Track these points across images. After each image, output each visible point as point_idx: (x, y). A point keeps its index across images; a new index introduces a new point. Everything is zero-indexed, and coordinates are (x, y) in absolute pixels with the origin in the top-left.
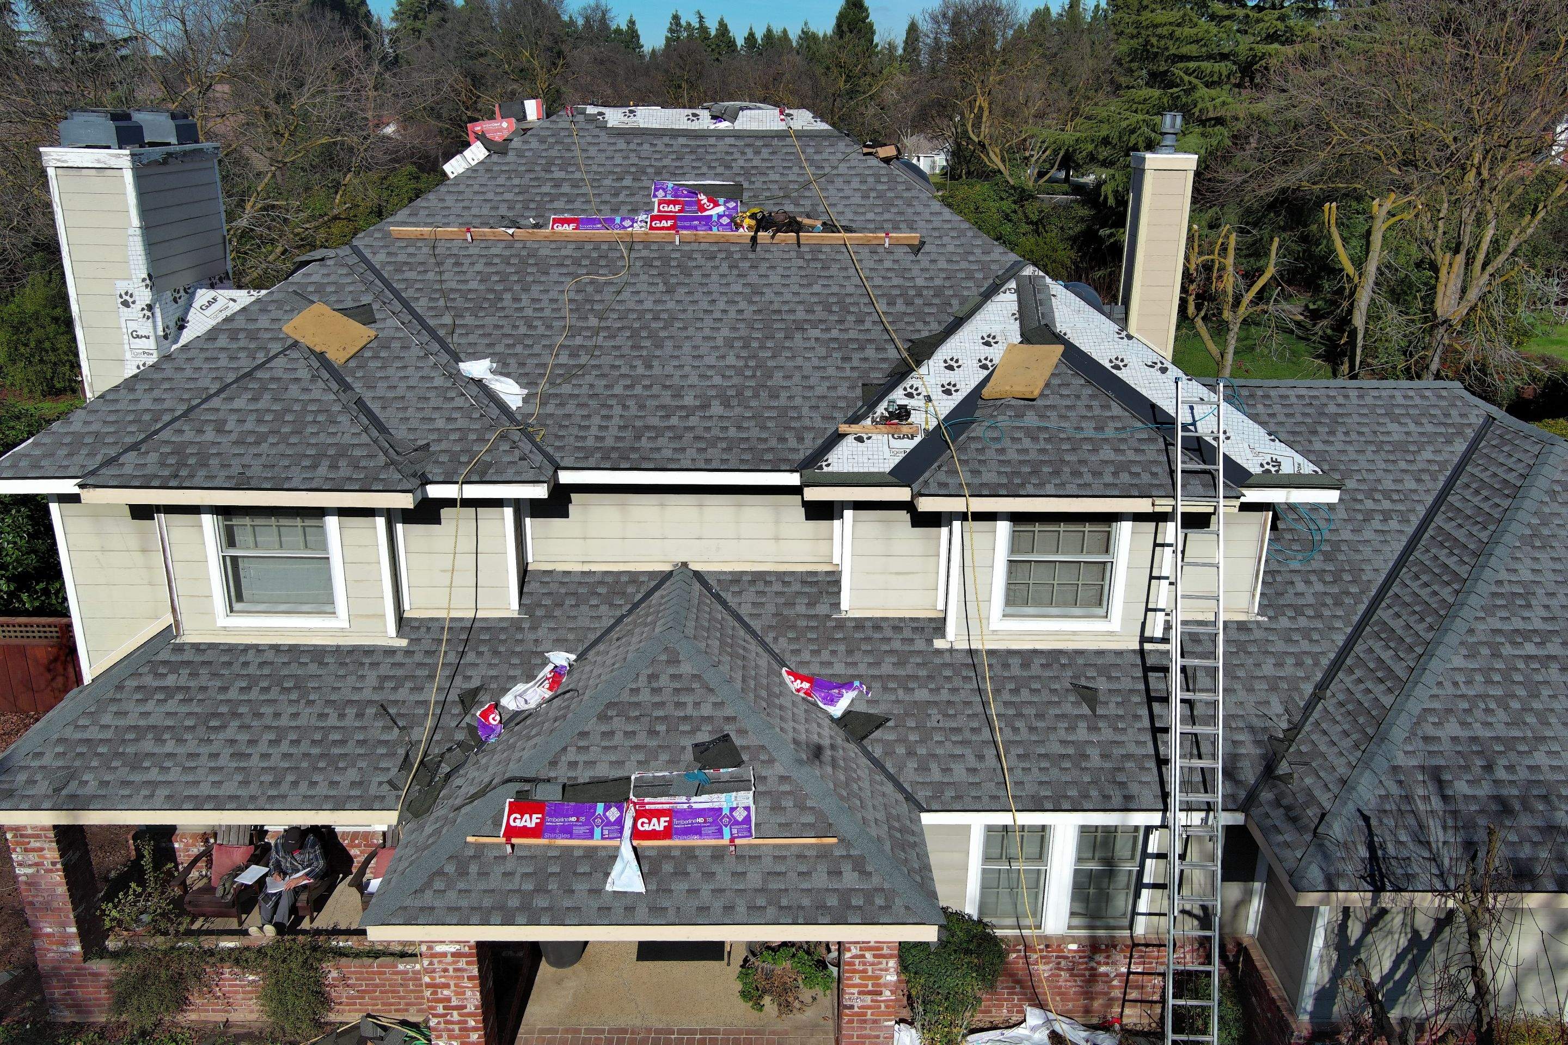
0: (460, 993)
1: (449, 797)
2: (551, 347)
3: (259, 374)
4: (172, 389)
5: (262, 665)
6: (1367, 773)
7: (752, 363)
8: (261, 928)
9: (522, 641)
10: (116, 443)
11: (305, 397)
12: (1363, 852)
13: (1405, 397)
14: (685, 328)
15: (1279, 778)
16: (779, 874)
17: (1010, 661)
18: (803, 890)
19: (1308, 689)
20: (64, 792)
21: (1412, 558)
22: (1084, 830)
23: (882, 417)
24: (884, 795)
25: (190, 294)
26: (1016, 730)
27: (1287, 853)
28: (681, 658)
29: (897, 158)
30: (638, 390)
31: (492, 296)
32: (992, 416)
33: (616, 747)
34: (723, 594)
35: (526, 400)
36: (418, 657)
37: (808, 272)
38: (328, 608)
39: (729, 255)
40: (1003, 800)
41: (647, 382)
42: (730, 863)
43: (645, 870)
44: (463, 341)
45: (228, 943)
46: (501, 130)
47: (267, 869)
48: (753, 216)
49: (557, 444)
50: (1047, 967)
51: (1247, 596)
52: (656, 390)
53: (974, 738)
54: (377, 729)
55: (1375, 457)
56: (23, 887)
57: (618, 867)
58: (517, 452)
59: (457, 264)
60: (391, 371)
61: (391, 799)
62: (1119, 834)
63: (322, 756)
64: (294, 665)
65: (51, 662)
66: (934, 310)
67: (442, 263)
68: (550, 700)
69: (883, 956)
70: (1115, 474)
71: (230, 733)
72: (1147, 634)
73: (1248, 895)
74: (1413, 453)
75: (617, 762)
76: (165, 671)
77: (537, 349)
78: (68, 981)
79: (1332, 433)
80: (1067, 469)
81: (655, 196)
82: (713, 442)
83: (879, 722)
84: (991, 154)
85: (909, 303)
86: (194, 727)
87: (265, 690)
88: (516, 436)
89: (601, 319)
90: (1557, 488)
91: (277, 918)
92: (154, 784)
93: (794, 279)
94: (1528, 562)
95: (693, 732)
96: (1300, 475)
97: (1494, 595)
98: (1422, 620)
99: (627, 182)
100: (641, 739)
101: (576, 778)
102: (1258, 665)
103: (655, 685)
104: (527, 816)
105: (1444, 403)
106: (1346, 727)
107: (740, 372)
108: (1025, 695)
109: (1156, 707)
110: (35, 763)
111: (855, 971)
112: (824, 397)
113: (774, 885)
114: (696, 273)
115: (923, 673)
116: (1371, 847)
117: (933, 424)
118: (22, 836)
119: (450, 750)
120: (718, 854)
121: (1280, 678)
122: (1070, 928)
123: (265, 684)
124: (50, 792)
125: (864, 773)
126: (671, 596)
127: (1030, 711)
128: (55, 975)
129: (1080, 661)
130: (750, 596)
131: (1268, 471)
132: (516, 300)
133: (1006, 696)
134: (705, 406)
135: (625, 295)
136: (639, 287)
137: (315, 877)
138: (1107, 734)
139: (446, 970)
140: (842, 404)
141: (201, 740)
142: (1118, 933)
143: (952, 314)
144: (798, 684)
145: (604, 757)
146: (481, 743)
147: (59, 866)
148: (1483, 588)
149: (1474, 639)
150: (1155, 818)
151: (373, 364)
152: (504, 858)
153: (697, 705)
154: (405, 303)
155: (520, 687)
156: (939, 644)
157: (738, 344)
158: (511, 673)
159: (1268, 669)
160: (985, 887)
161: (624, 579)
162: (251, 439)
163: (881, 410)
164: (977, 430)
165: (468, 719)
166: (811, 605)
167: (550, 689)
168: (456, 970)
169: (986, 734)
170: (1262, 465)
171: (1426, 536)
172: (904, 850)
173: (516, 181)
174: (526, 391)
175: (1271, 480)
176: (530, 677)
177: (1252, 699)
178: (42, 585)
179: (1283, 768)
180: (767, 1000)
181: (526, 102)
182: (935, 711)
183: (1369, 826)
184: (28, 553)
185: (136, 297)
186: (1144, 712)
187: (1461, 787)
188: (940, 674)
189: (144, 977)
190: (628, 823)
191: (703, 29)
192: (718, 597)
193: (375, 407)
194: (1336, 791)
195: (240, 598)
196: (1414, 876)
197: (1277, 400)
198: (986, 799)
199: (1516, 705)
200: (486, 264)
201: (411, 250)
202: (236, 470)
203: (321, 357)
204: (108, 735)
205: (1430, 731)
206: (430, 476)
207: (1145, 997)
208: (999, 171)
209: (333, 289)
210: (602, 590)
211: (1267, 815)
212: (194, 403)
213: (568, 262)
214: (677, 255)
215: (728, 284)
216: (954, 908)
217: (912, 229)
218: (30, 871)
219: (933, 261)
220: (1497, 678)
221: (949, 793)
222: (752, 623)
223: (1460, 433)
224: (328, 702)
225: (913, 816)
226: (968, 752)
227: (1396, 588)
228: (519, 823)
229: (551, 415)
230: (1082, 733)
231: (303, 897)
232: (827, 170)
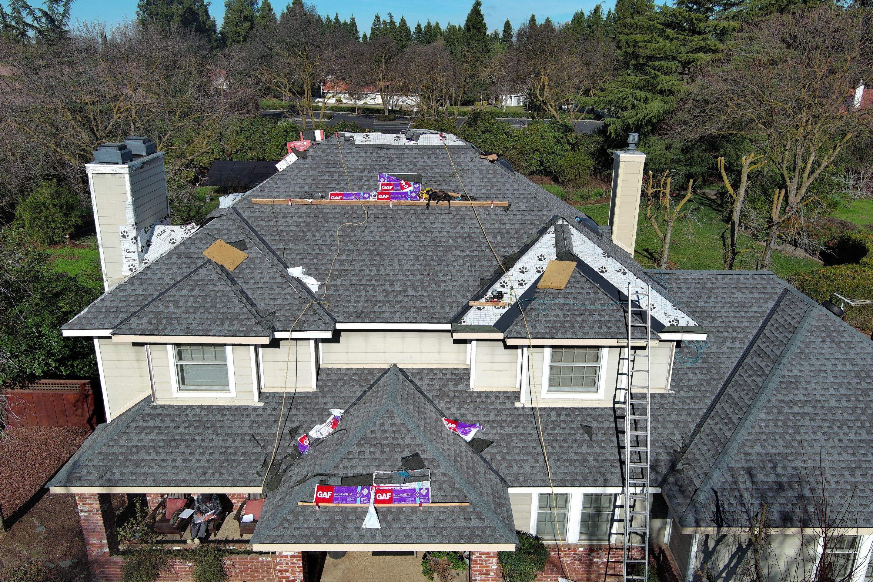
0: (294, 574)
1: (287, 481)
2: (331, 260)
3: (194, 277)
4: (151, 284)
5: (195, 415)
6: (717, 470)
7: (427, 268)
8: (193, 540)
9: (318, 403)
10: (127, 312)
11: (216, 289)
12: (714, 509)
13: (745, 279)
14: (395, 250)
15: (677, 471)
16: (442, 520)
17: (551, 413)
18: (453, 528)
19: (693, 427)
20: (104, 478)
21: (745, 362)
22: (586, 495)
23: (490, 297)
24: (491, 480)
25: (153, 229)
26: (553, 447)
27: (678, 508)
28: (395, 415)
29: (497, 160)
30: (373, 282)
31: (302, 234)
32: (542, 298)
33: (365, 459)
34: (414, 380)
35: (320, 287)
36: (269, 412)
37: (454, 221)
38: (227, 388)
39: (416, 212)
40: (547, 481)
41: (377, 278)
42: (419, 515)
43: (380, 518)
44: (289, 257)
45: (177, 547)
46: (303, 146)
47: (193, 511)
48: (427, 193)
49: (335, 310)
50: (569, 559)
51: (665, 381)
52: (382, 282)
53: (534, 451)
54: (251, 447)
55: (730, 310)
56: (82, 521)
57: (368, 516)
58: (317, 316)
59: (284, 217)
60: (255, 275)
61: (258, 482)
62: (603, 496)
63: (225, 460)
64: (210, 416)
65: (76, 402)
66: (515, 241)
67: (277, 217)
68: (333, 434)
69: (490, 557)
70: (600, 327)
71: (181, 449)
72: (617, 400)
73: (665, 524)
74: (748, 307)
75: (366, 466)
76: (149, 419)
77: (324, 261)
78: (102, 566)
79: (709, 297)
80: (577, 325)
81: (380, 181)
82: (409, 309)
83: (489, 444)
84: (549, 107)
85: (503, 237)
86: (164, 446)
87: (197, 428)
88: (316, 307)
89: (355, 245)
90: (814, 329)
91: (199, 535)
92: (146, 474)
93: (447, 225)
94: (798, 366)
95: (401, 452)
96: (688, 327)
97: (781, 383)
98: (747, 394)
99: (366, 173)
100: (377, 455)
101: (347, 474)
102: (669, 415)
103: (383, 429)
104: (325, 493)
105: (764, 282)
106: (709, 447)
107: (422, 273)
108: (558, 430)
109: (620, 435)
110: (90, 464)
111: (477, 564)
112: (462, 286)
113: (440, 525)
114: (400, 221)
115: (509, 419)
116: (717, 506)
117: (514, 301)
118: (83, 498)
119: (285, 457)
120: (414, 510)
121: (680, 421)
122: (580, 540)
123: (197, 425)
124: (98, 477)
125: (481, 469)
126: (389, 382)
127: (560, 438)
128: (96, 563)
129: (585, 413)
130: (426, 381)
131: (673, 325)
132: (314, 236)
133: (549, 431)
134: (405, 290)
135: (366, 233)
136: (372, 229)
137: (217, 515)
138: (597, 449)
139: (287, 564)
140: (471, 289)
141: (167, 453)
142: (603, 543)
143: (524, 243)
144: (450, 425)
145: (360, 464)
146: (300, 454)
147: (100, 512)
148: (776, 379)
149: (771, 405)
150: (619, 490)
151: (247, 271)
152: (315, 512)
153: (403, 438)
154: (260, 238)
155: (318, 427)
156: (517, 405)
157: (421, 258)
158: (314, 419)
159: (674, 417)
160: (539, 521)
161: (366, 372)
162: (191, 311)
163: (489, 294)
164: (535, 305)
165: (293, 442)
166: (456, 385)
167: (333, 428)
168: (292, 563)
169: (539, 449)
170: (670, 322)
171: (752, 350)
172: (500, 507)
173: (312, 173)
174: (319, 283)
175: (674, 329)
176: (322, 422)
177: (666, 432)
178: (70, 363)
179: (679, 466)
180: (435, 575)
181: (316, 131)
182: (515, 438)
183: (717, 496)
184: (65, 347)
185: (129, 234)
186: (615, 438)
187: (761, 477)
188: (518, 419)
189: (139, 564)
190: (372, 496)
191: (392, 23)
192: (411, 381)
193: (249, 293)
194: (702, 479)
195: (183, 383)
196: (737, 520)
197: (682, 281)
198: (539, 481)
199: (788, 437)
200: (298, 217)
201: (262, 210)
202: (185, 326)
203: (222, 267)
204: (124, 450)
205: (748, 450)
206: (276, 328)
207: (616, 573)
208: (554, 116)
209: (226, 232)
210: (356, 378)
211: (671, 489)
212: (163, 291)
213: (338, 216)
214: (390, 212)
215: (415, 227)
216: (524, 531)
217: (505, 198)
218: (86, 514)
219: (515, 215)
220: (780, 424)
221: (522, 478)
222: (428, 394)
223: (771, 298)
224: (227, 434)
225: (505, 490)
226: (531, 458)
227: (736, 377)
228: (322, 496)
229: (332, 295)
230: (585, 449)
231: (212, 524)
232: (463, 167)
